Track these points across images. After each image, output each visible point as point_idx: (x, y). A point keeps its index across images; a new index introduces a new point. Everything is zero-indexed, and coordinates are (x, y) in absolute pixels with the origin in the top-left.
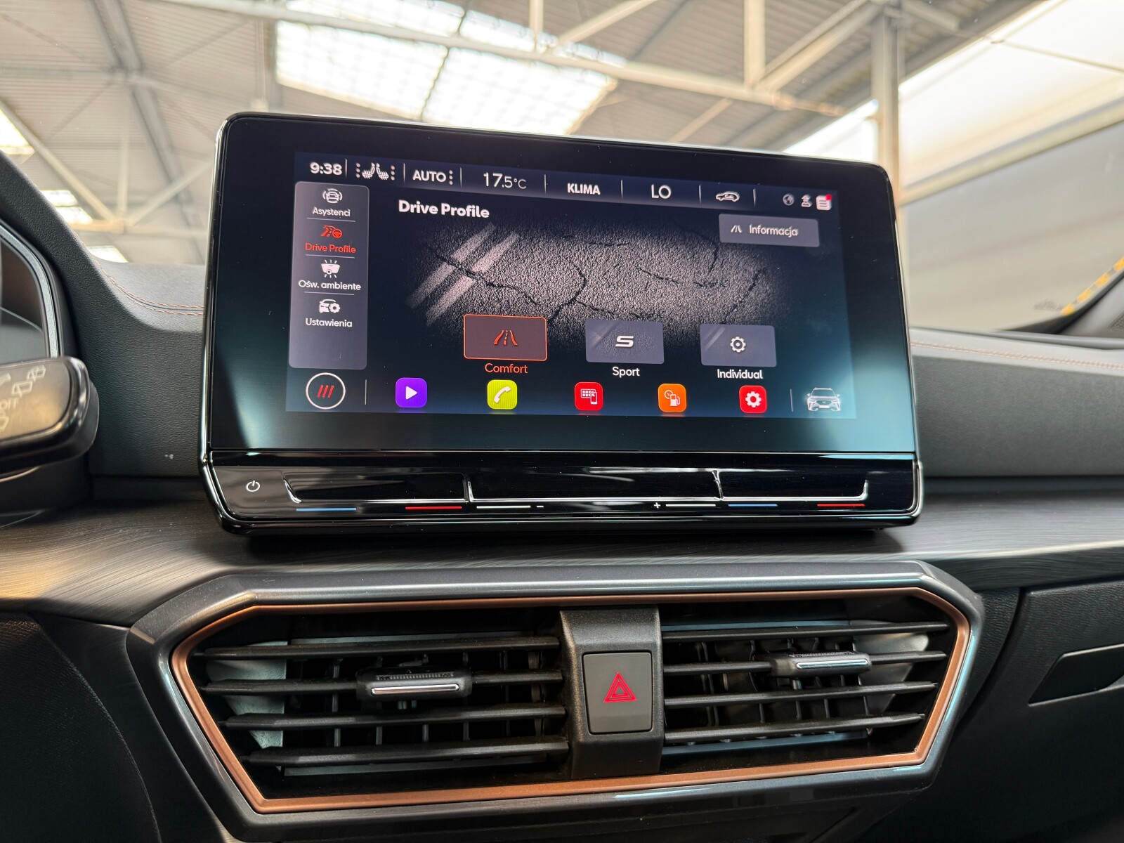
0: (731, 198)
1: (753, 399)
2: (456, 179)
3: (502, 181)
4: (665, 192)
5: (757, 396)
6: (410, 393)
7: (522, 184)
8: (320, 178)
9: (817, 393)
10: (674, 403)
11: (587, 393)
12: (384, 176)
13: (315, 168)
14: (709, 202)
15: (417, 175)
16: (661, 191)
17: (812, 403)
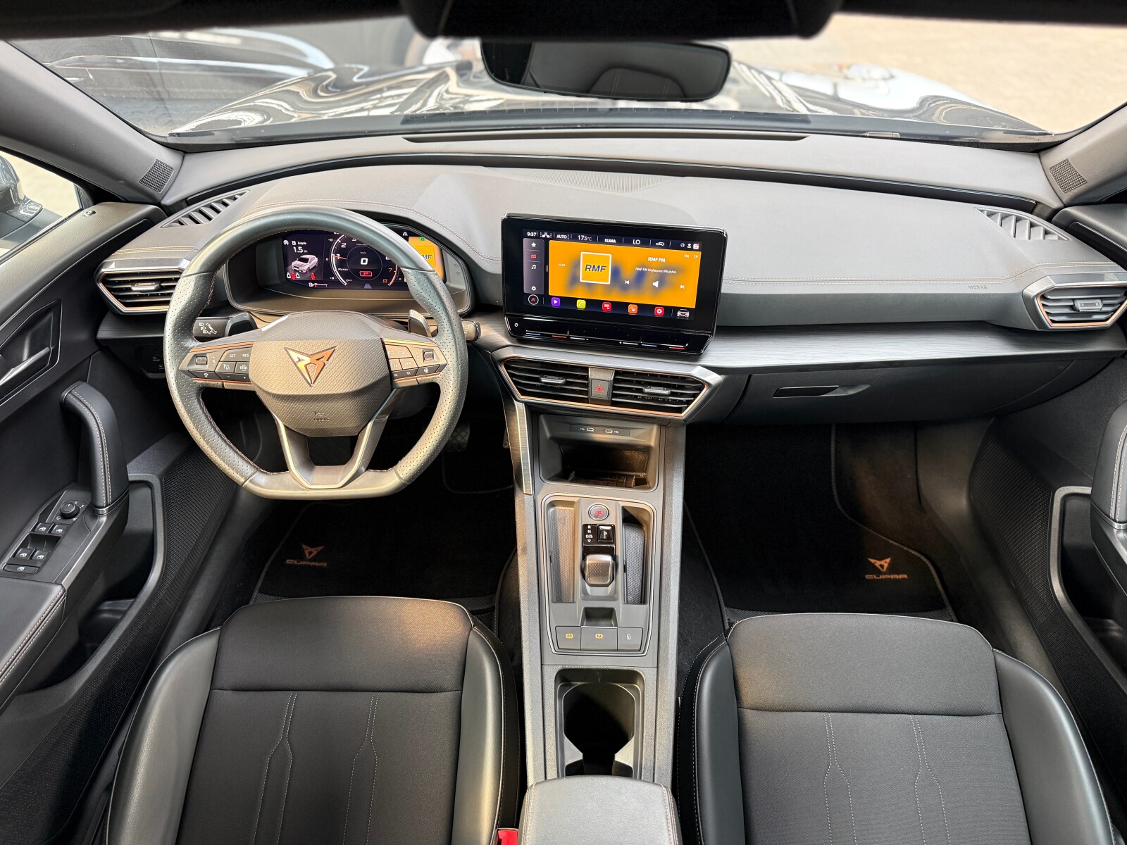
2: (570, 237)
3: (584, 238)
5: (660, 310)
7: (591, 239)
8: (530, 237)
9: (681, 311)
10: (633, 310)
11: (607, 306)
12: (548, 236)
13: (529, 234)
14: (653, 245)
15: (558, 236)
16: (637, 242)
17: (679, 314)
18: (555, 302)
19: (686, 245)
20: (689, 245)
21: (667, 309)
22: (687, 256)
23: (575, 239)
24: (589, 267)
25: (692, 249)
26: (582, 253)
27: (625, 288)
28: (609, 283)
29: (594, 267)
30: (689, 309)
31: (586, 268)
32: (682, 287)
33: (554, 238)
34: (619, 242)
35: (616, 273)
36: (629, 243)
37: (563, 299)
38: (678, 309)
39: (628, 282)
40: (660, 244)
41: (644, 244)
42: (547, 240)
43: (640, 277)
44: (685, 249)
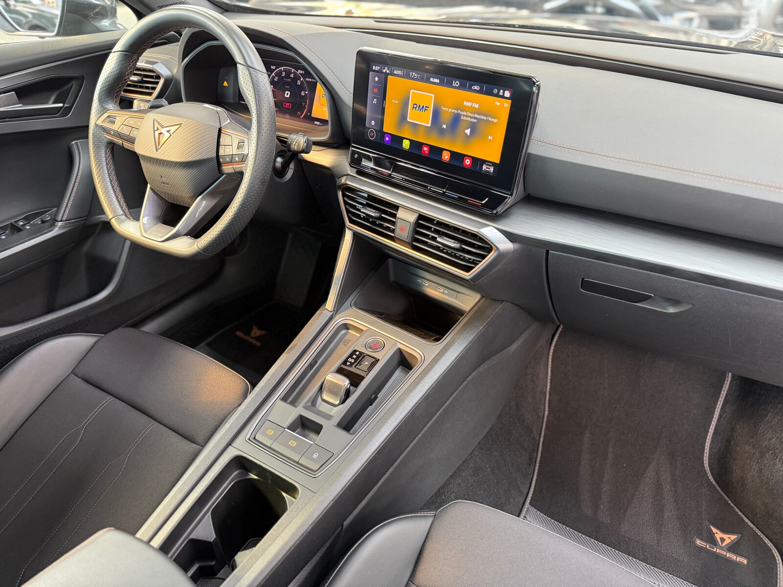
0: (477, 88)
1: (468, 162)
2: (403, 74)
3: (414, 76)
4: (457, 84)
5: (469, 161)
7: (419, 77)
8: (375, 71)
9: (487, 165)
10: (446, 157)
11: (425, 149)
13: (374, 68)
14: (470, 89)
15: (395, 72)
16: (456, 83)
17: (484, 167)
18: (387, 139)
19: (499, 92)
20: (501, 91)
21: (475, 160)
22: (498, 104)
23: (407, 76)
24: (415, 106)
25: (503, 97)
26: (412, 91)
27: (442, 132)
28: (429, 125)
29: (420, 106)
30: (494, 164)
31: (414, 107)
32: (490, 138)
33: (392, 74)
34: (441, 83)
35: (436, 114)
36: (449, 84)
37: (393, 137)
38: (484, 162)
39: (444, 126)
40: (476, 88)
41: (462, 87)
42: (386, 75)
43: (456, 120)
44: (497, 95)
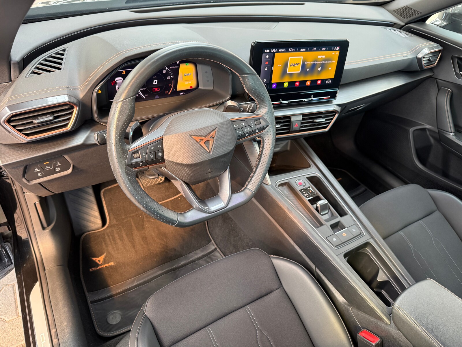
2: (285, 51)
3: (291, 50)
5: (320, 81)
6: (274, 86)
7: (294, 50)
10: (308, 84)
11: (297, 83)
12: (275, 51)
13: (266, 51)
14: (321, 50)
15: (280, 50)
16: (314, 49)
17: (327, 82)
20: (335, 48)
21: (322, 80)
22: (334, 54)
23: (287, 51)
26: (290, 58)
27: (306, 73)
28: (300, 72)
30: (331, 79)
31: (291, 66)
32: (330, 69)
33: (278, 52)
34: (307, 50)
35: (304, 66)
36: (311, 50)
37: (278, 84)
38: (327, 80)
39: (308, 70)
40: (324, 49)
41: (317, 50)
43: (314, 66)
